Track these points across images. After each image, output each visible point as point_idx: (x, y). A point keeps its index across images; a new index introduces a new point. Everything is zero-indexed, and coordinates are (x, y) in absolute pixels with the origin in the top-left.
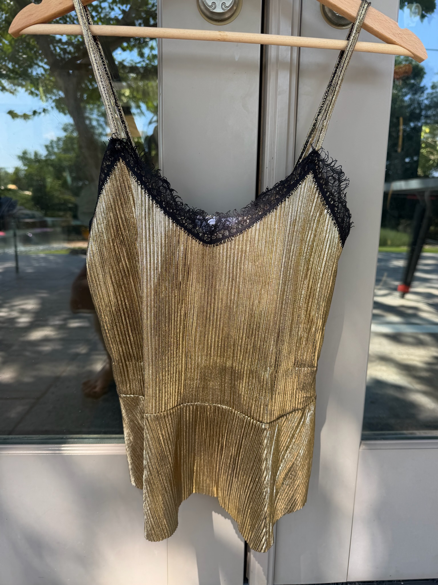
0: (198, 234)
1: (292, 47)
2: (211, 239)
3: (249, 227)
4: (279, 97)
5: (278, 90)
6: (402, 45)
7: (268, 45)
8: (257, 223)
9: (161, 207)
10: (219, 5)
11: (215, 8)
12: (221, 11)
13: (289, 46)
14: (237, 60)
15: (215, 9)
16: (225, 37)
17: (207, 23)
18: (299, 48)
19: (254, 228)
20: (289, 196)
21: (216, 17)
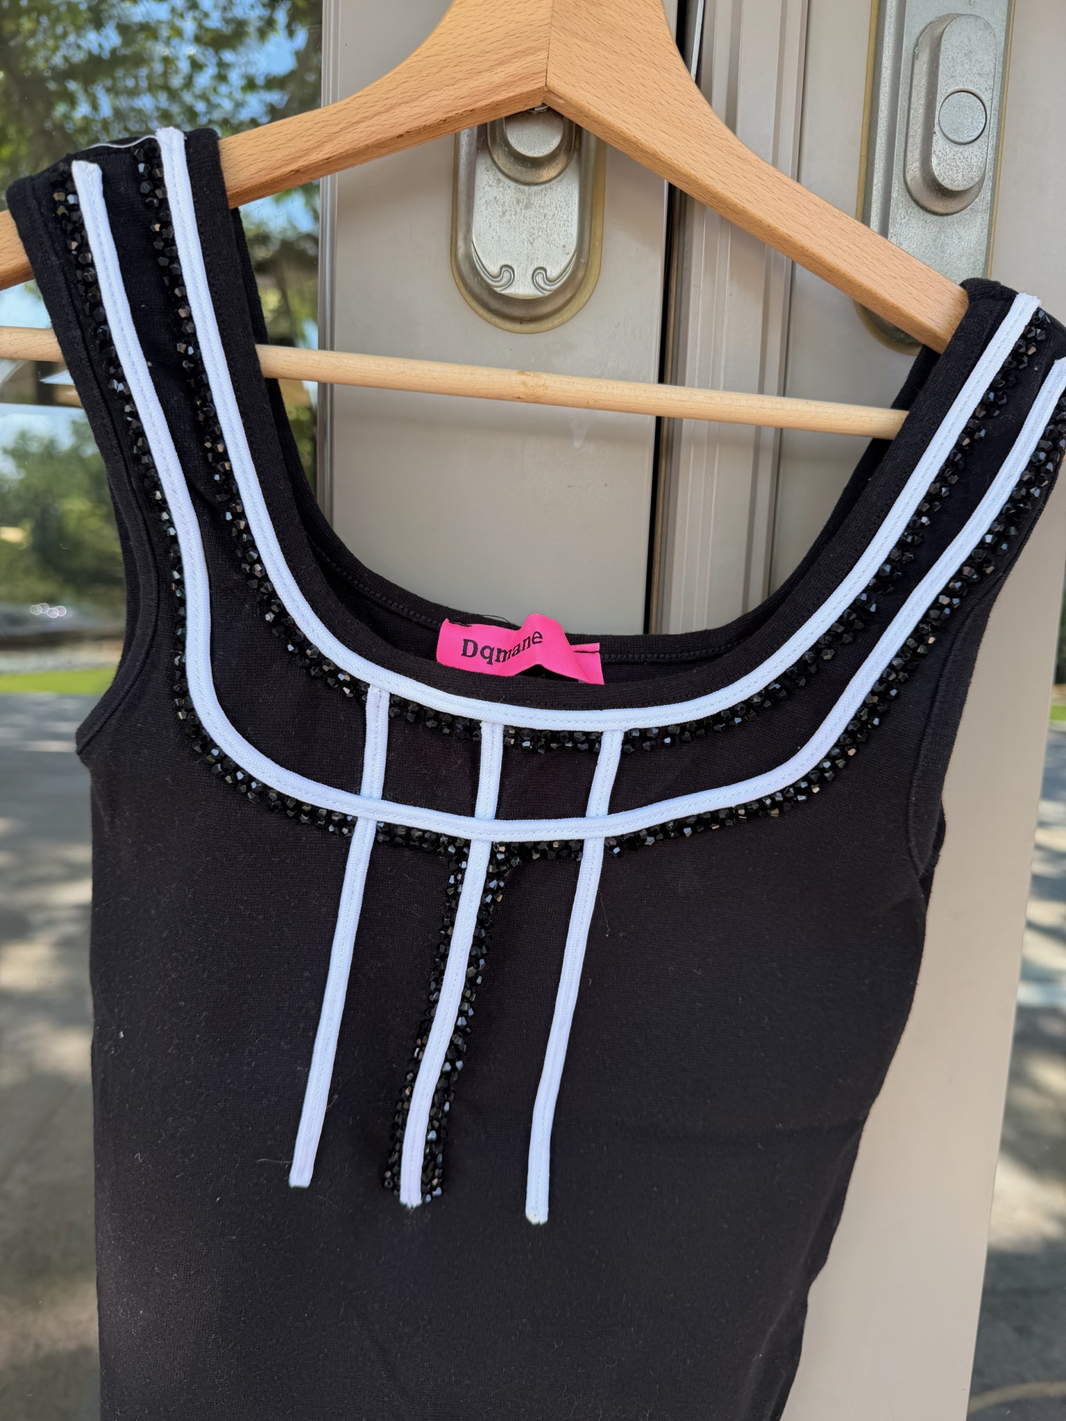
10: (524, 274)
11: (511, 282)
12: (532, 292)
15: (512, 287)
16: (540, 392)
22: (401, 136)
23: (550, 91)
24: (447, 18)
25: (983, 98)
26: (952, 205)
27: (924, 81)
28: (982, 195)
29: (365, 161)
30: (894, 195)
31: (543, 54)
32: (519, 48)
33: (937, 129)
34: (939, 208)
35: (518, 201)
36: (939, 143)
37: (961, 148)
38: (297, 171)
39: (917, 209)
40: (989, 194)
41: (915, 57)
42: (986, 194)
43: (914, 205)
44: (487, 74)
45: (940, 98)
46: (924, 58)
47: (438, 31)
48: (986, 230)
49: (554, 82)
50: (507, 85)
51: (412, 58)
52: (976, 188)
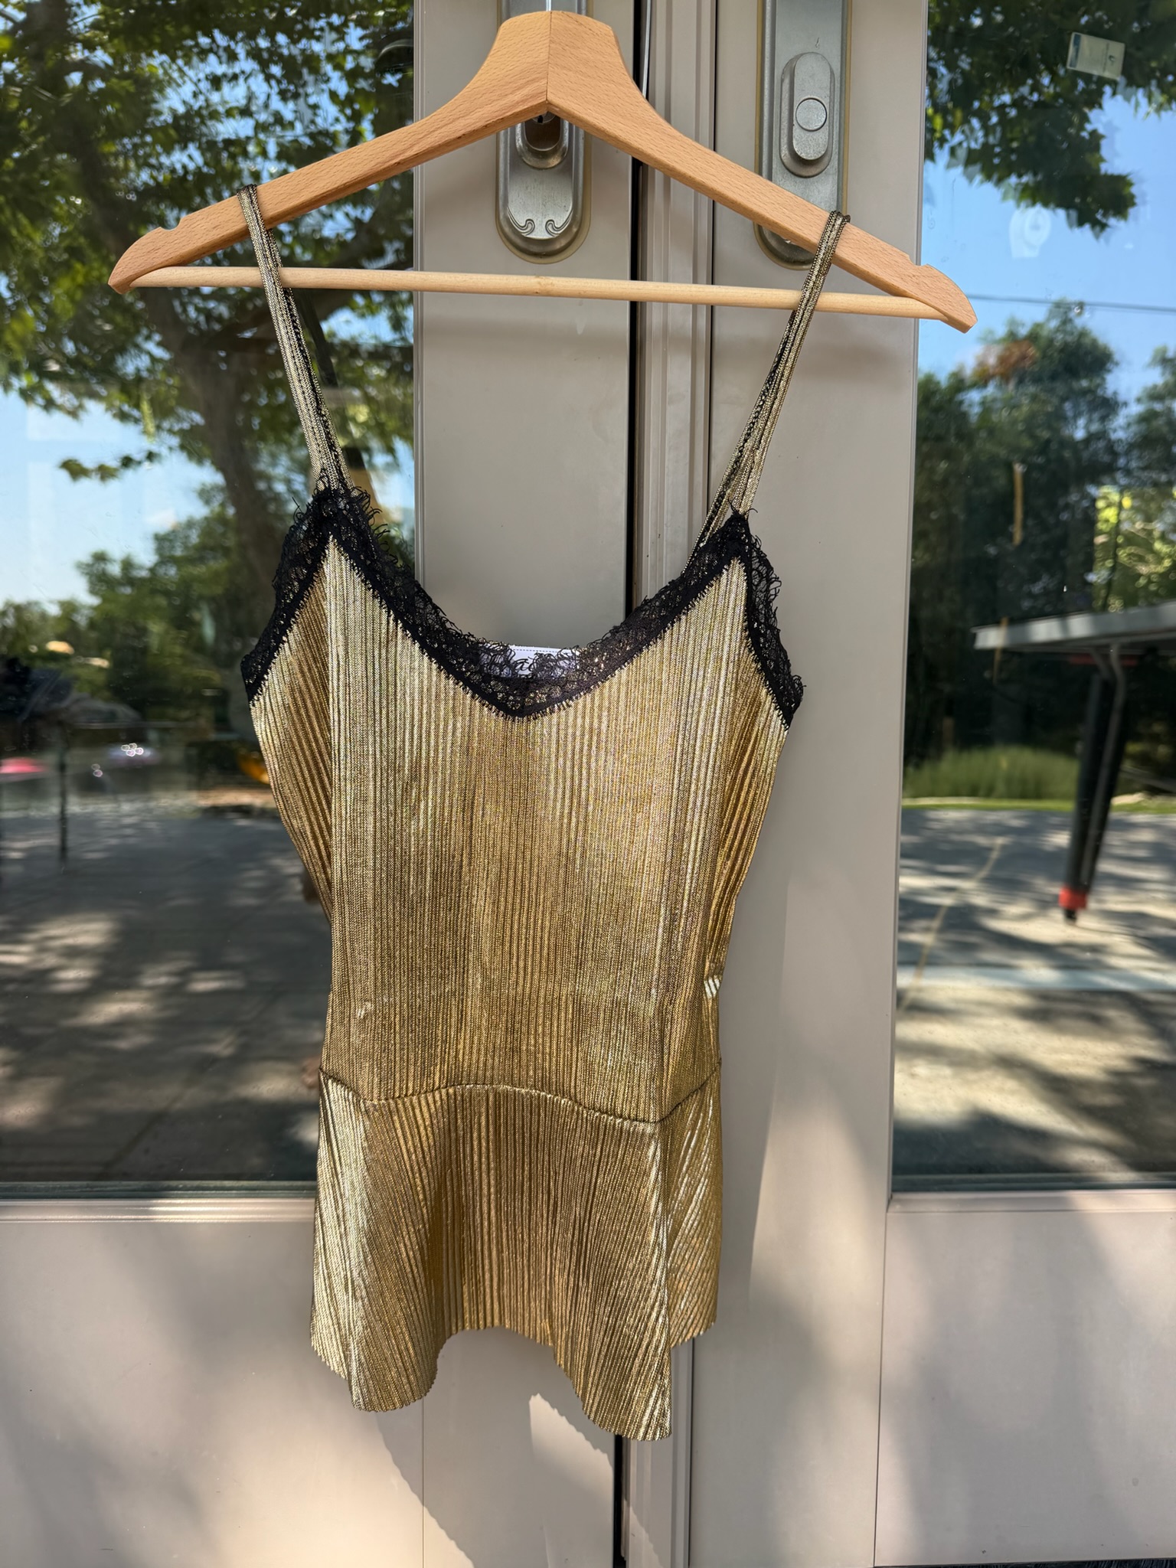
0: (495, 694)
1: (695, 305)
2: (523, 706)
3: (604, 677)
4: (670, 409)
5: (668, 394)
6: (921, 297)
7: (645, 303)
8: (621, 669)
9: (415, 637)
10: (541, 225)
11: (532, 230)
12: (546, 236)
13: (688, 303)
14: (580, 332)
15: (534, 233)
16: (549, 288)
17: (517, 260)
18: (712, 307)
19: (615, 680)
20: (688, 610)
21: (535, 249)
22: (460, 138)
23: (550, 103)
24: (485, 64)
25: (824, 102)
26: (812, 171)
27: (787, 95)
28: (831, 164)
29: (440, 155)
30: (774, 166)
31: (545, 81)
32: (530, 79)
33: (795, 122)
34: (804, 173)
35: (535, 180)
36: (796, 131)
37: (811, 134)
38: (398, 163)
39: (789, 174)
40: (836, 163)
41: (782, 81)
42: (834, 163)
43: (786, 171)
44: (510, 96)
45: (796, 105)
46: (787, 81)
47: (480, 72)
48: (836, 186)
49: (552, 98)
50: (523, 101)
51: (465, 90)
52: (826, 159)
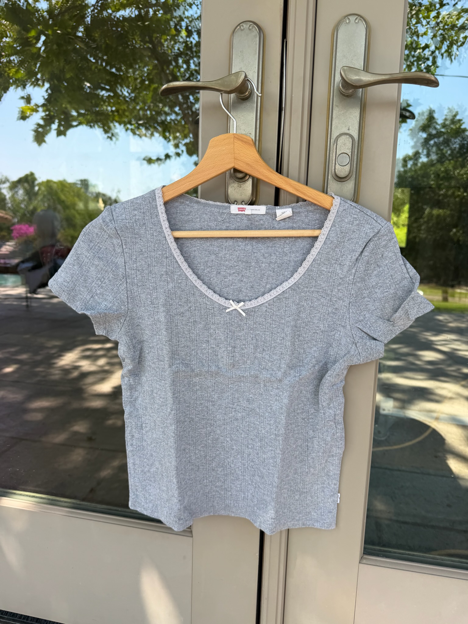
25: (349, 154)
26: (344, 180)
27: (335, 152)
28: (353, 176)
30: (329, 178)
33: (337, 163)
34: (341, 180)
35: (238, 186)
36: (337, 166)
37: (343, 167)
39: (335, 181)
40: (355, 177)
46: (335, 145)
48: (354, 185)
52: (350, 175)
